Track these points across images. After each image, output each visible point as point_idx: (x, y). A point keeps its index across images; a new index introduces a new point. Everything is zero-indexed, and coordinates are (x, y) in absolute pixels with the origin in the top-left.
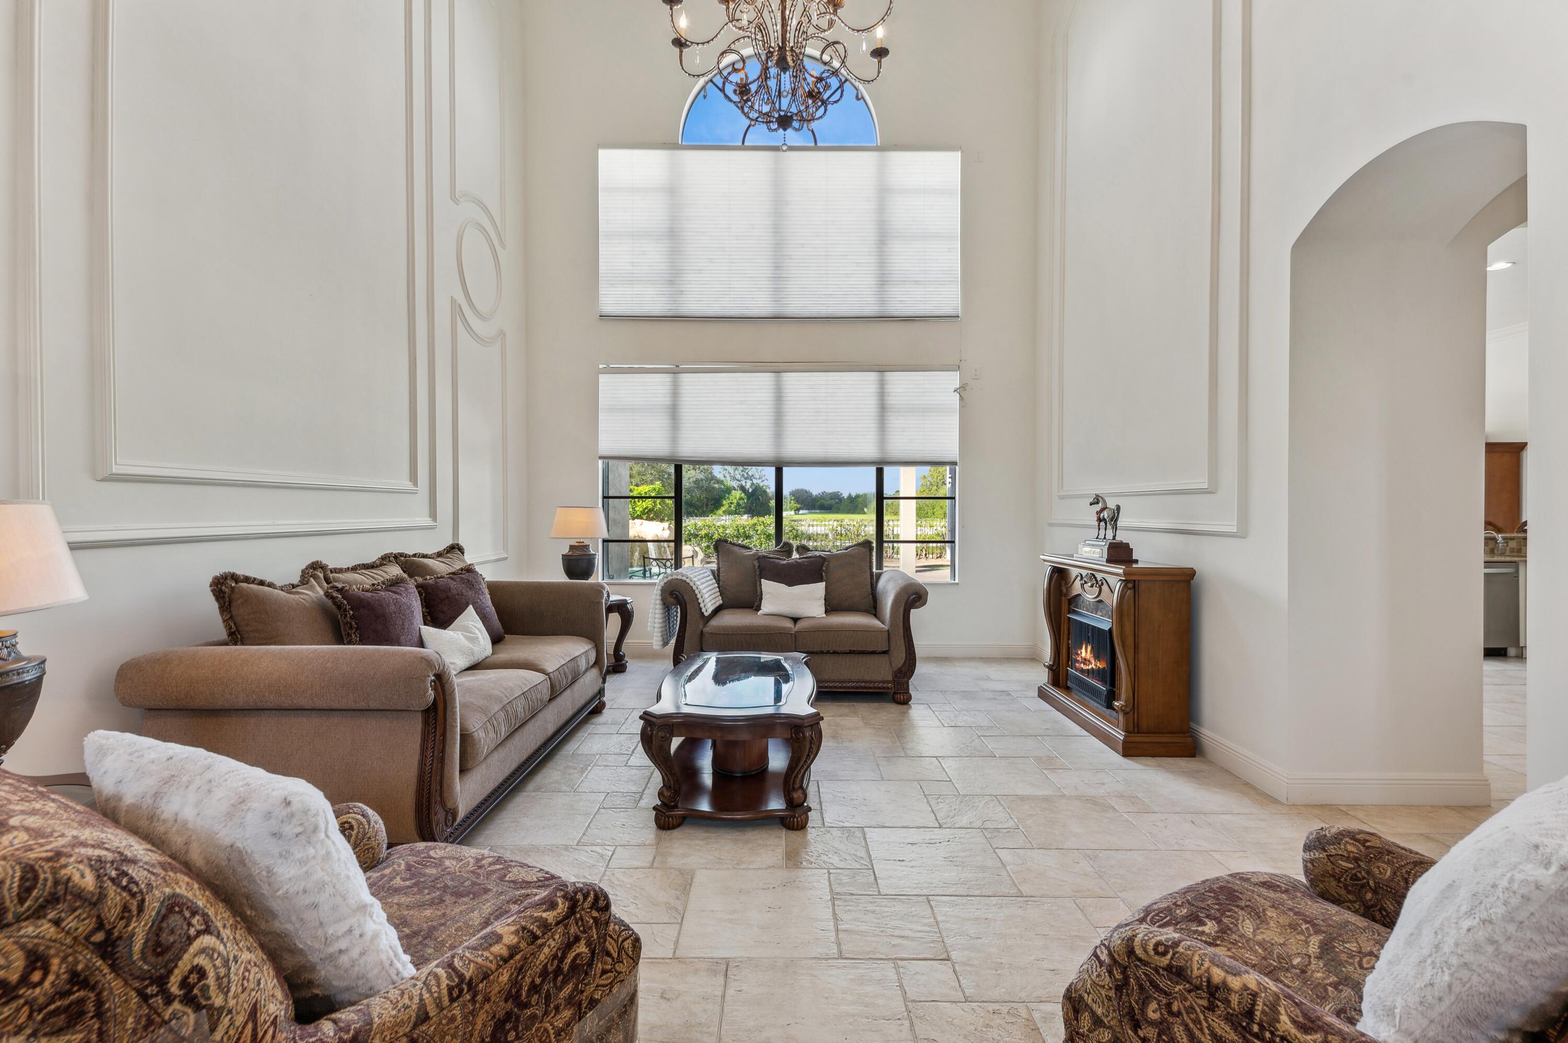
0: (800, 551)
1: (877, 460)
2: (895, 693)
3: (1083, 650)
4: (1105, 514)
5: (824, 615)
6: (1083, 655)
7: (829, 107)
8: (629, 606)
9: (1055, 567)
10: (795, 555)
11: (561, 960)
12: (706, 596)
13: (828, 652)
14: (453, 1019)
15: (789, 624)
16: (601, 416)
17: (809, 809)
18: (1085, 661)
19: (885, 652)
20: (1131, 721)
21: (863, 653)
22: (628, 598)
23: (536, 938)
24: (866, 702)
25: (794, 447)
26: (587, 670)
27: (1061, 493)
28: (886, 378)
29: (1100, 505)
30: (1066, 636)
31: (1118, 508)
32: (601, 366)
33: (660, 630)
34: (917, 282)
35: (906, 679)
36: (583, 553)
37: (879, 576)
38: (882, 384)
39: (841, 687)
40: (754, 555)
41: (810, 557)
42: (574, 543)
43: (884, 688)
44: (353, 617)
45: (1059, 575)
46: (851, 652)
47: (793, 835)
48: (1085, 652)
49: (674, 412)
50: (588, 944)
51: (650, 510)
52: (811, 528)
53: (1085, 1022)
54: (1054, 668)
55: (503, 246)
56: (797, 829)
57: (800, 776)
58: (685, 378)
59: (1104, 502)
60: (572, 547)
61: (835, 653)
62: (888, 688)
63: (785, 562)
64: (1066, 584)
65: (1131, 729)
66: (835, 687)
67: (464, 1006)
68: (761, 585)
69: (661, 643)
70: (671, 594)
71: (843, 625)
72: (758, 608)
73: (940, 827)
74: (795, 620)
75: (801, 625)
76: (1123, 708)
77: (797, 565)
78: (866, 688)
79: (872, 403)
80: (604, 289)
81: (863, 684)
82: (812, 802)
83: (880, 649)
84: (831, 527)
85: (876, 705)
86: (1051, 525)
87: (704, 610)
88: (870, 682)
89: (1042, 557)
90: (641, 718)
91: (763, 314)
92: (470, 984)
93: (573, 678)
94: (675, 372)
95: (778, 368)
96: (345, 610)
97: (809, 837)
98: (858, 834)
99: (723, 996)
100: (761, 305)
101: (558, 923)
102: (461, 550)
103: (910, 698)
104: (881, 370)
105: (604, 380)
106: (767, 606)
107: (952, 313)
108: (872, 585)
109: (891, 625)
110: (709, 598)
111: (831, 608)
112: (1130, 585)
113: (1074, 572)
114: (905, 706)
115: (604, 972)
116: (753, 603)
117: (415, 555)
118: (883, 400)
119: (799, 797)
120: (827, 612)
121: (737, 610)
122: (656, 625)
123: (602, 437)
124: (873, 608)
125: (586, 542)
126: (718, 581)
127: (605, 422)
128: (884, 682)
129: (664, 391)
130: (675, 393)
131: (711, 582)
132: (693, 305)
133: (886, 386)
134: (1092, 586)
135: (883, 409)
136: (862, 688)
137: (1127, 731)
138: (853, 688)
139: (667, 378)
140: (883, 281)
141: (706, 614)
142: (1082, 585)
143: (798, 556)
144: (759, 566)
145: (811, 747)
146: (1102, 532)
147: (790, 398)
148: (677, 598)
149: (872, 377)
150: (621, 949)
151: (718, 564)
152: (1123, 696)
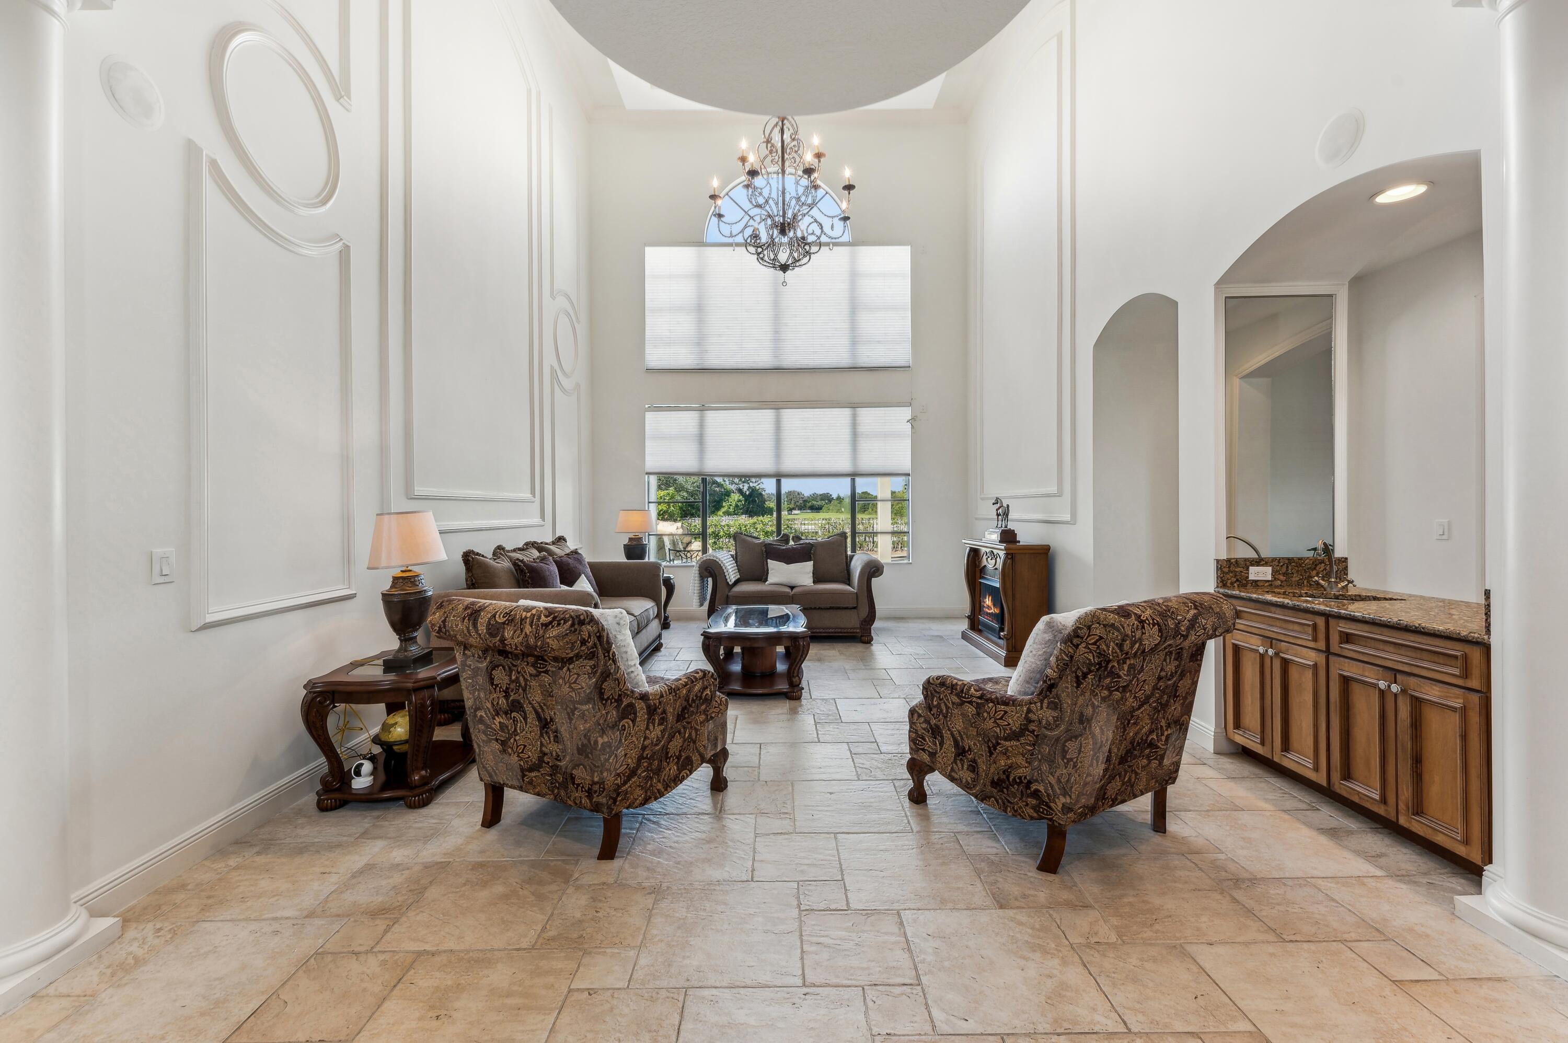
0: (795, 540)
1: (849, 473)
2: (862, 636)
3: (987, 600)
4: (1000, 511)
5: (812, 584)
6: (987, 603)
7: (812, 256)
8: (672, 581)
9: (971, 548)
10: (792, 543)
11: (702, 693)
12: (730, 571)
13: (815, 608)
14: (670, 700)
15: (788, 590)
16: (648, 444)
17: (803, 689)
18: (989, 607)
19: (855, 608)
20: (1011, 643)
21: (839, 608)
22: (671, 576)
23: (693, 682)
24: (843, 642)
25: (790, 464)
26: (652, 620)
27: (982, 496)
28: (858, 413)
29: (998, 505)
30: (978, 596)
31: (1008, 506)
32: (647, 406)
33: (698, 595)
34: (879, 342)
35: (869, 626)
36: (639, 543)
37: (852, 557)
38: (854, 417)
39: (824, 633)
40: (761, 543)
41: (803, 544)
42: (631, 536)
43: (854, 633)
44: (529, 577)
45: (974, 554)
46: (831, 608)
47: (793, 702)
48: (988, 601)
49: (701, 439)
50: (711, 692)
51: (664, 512)
52: (803, 526)
53: (916, 716)
54: (972, 617)
55: (578, 322)
56: (796, 700)
57: (797, 669)
58: (710, 415)
59: (1002, 502)
60: (630, 539)
61: (819, 608)
62: (857, 633)
63: (784, 548)
64: (978, 559)
65: (1011, 650)
66: (820, 633)
67: (673, 696)
68: (767, 564)
69: (699, 604)
70: (706, 569)
71: (825, 590)
72: (766, 580)
73: (881, 698)
74: (792, 588)
75: (795, 590)
76: (1006, 636)
77: (793, 550)
78: (841, 633)
79: (845, 433)
80: (649, 350)
81: (839, 630)
82: (804, 684)
83: (851, 606)
84: (820, 525)
85: (849, 644)
86: (977, 519)
87: (728, 580)
88: (844, 629)
89: (963, 541)
90: (702, 635)
91: (767, 366)
92: (674, 689)
93: (647, 622)
94: (702, 409)
95: (778, 405)
96: (525, 573)
97: (802, 703)
98: (832, 701)
99: (760, 754)
100: (764, 359)
101: (700, 679)
102: (565, 540)
103: (872, 639)
104: (854, 406)
105: (649, 416)
106: (772, 579)
107: (907, 365)
108: (847, 564)
109: (858, 589)
110: (732, 574)
111: (817, 579)
112: (1010, 557)
113: (983, 550)
114: (869, 645)
115: (715, 707)
116: (762, 576)
117: (542, 543)
118: (855, 429)
119: (796, 681)
120: (814, 582)
121: (751, 582)
122: (695, 592)
123: (648, 458)
124: (848, 580)
125: (640, 536)
126: (736, 562)
127: (650, 446)
128: (854, 628)
129: (694, 424)
130: (702, 425)
131: (732, 562)
132: (714, 361)
133: (857, 418)
134: (992, 559)
135: (855, 435)
136: (838, 633)
137: (1008, 650)
138: (832, 633)
139: (695, 414)
140: (854, 342)
141: (730, 583)
142: (987, 559)
143: (793, 543)
144: (766, 551)
145: (803, 650)
146: (1000, 523)
147: (787, 428)
148: (710, 572)
149: (847, 412)
150: (721, 701)
151: (736, 550)
152: (1006, 629)
